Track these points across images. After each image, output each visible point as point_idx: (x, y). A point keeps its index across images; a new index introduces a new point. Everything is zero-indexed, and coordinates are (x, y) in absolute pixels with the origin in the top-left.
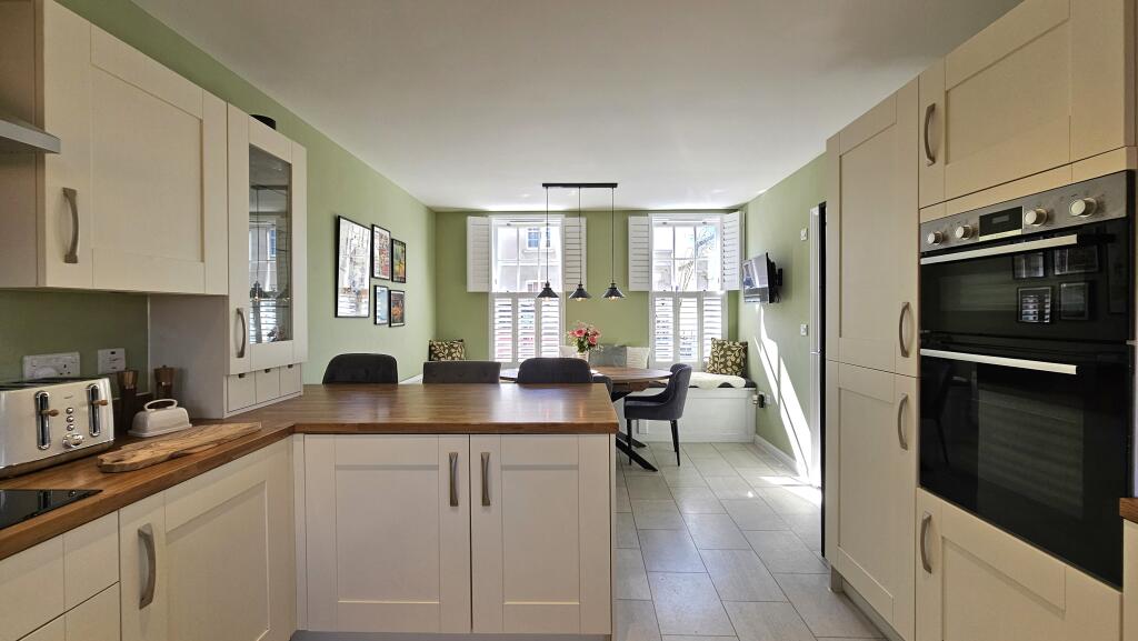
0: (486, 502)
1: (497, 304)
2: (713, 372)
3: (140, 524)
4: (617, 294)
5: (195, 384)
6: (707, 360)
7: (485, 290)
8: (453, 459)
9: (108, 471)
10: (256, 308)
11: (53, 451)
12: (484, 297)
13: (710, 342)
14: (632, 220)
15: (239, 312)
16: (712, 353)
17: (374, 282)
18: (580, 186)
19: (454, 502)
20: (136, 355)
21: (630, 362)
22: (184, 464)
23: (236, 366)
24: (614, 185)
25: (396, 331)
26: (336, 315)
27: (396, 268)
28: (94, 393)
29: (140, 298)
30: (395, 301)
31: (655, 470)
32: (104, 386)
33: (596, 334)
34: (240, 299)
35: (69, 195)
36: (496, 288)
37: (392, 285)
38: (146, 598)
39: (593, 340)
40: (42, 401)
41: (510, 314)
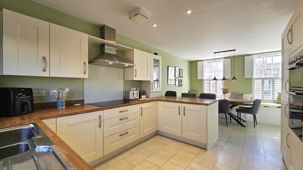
0: (184, 115)
1: (205, 82)
2: (277, 103)
3: (141, 106)
4: (235, 79)
5: (147, 93)
6: (276, 99)
7: (202, 79)
8: (179, 107)
9: (138, 100)
10: (154, 83)
11: (134, 98)
12: (202, 80)
13: (277, 94)
14: (246, 58)
15: (152, 83)
16: (278, 97)
17: (175, 78)
18: (224, 52)
19: (179, 114)
20: (141, 89)
21: (244, 98)
22: (145, 101)
23: (152, 91)
24: (235, 50)
25: (180, 88)
26: (168, 84)
27: (180, 75)
28: (137, 92)
29: (141, 81)
30: (180, 82)
31: (245, 127)
32: (138, 91)
33: (228, 89)
34: (152, 82)
35: (136, 69)
36: (205, 78)
37: (179, 78)
38: (142, 115)
39: (227, 91)
40: (133, 92)
41: (208, 84)
